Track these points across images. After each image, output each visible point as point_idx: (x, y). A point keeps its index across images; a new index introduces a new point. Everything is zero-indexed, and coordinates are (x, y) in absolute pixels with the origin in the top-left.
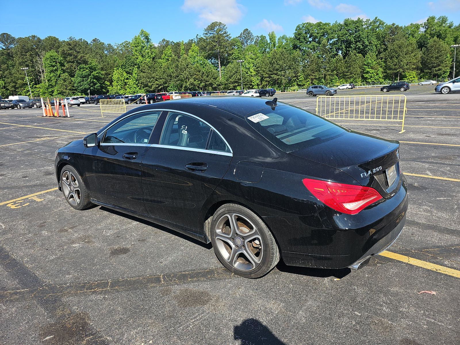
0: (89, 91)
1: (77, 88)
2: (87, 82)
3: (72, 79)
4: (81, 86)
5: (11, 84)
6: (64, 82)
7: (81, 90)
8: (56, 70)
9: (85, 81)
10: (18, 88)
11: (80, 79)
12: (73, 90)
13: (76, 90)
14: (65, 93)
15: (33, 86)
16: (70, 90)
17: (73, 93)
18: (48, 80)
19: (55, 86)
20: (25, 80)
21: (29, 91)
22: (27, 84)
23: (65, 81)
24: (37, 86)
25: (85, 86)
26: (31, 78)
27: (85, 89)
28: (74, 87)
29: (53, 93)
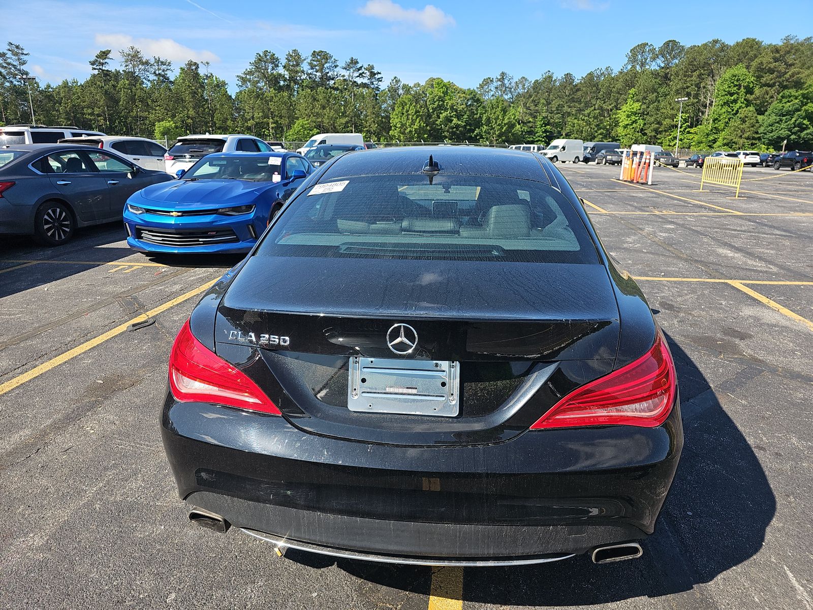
0: (785, 142)
1: (761, 135)
2: (787, 124)
3: (760, 118)
4: (772, 131)
5: (652, 125)
6: (742, 124)
7: (769, 140)
8: (735, 101)
9: (783, 121)
10: (660, 132)
11: (773, 118)
12: (754, 138)
13: (759, 139)
14: (736, 144)
15: (685, 129)
16: (748, 138)
17: (752, 144)
18: (714, 121)
19: (723, 130)
20: (675, 120)
21: (675, 138)
22: (676, 126)
23: (744, 121)
24: (692, 130)
25: (780, 132)
26: (687, 116)
27: (779, 137)
28: (757, 133)
29: (714, 143)
